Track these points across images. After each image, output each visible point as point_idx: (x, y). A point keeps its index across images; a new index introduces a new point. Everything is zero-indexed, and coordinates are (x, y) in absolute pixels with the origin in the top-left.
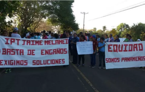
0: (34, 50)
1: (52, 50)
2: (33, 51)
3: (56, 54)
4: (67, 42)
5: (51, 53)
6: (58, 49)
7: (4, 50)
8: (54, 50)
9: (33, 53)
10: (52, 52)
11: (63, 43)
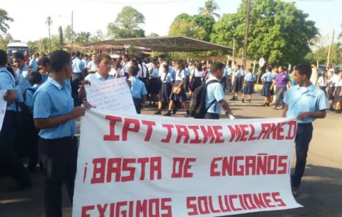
0: (193, 160)
1: (241, 158)
2: (190, 163)
3: (253, 173)
4: (292, 134)
5: (239, 170)
6: (263, 157)
7: (99, 166)
8: (248, 158)
9: (189, 171)
10: (241, 167)
11: (279, 134)
